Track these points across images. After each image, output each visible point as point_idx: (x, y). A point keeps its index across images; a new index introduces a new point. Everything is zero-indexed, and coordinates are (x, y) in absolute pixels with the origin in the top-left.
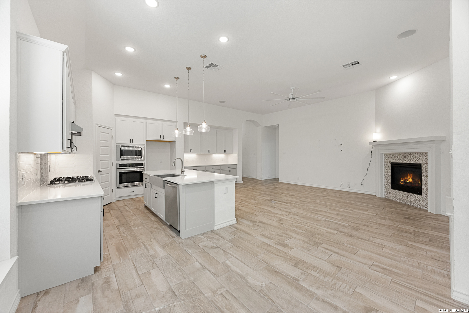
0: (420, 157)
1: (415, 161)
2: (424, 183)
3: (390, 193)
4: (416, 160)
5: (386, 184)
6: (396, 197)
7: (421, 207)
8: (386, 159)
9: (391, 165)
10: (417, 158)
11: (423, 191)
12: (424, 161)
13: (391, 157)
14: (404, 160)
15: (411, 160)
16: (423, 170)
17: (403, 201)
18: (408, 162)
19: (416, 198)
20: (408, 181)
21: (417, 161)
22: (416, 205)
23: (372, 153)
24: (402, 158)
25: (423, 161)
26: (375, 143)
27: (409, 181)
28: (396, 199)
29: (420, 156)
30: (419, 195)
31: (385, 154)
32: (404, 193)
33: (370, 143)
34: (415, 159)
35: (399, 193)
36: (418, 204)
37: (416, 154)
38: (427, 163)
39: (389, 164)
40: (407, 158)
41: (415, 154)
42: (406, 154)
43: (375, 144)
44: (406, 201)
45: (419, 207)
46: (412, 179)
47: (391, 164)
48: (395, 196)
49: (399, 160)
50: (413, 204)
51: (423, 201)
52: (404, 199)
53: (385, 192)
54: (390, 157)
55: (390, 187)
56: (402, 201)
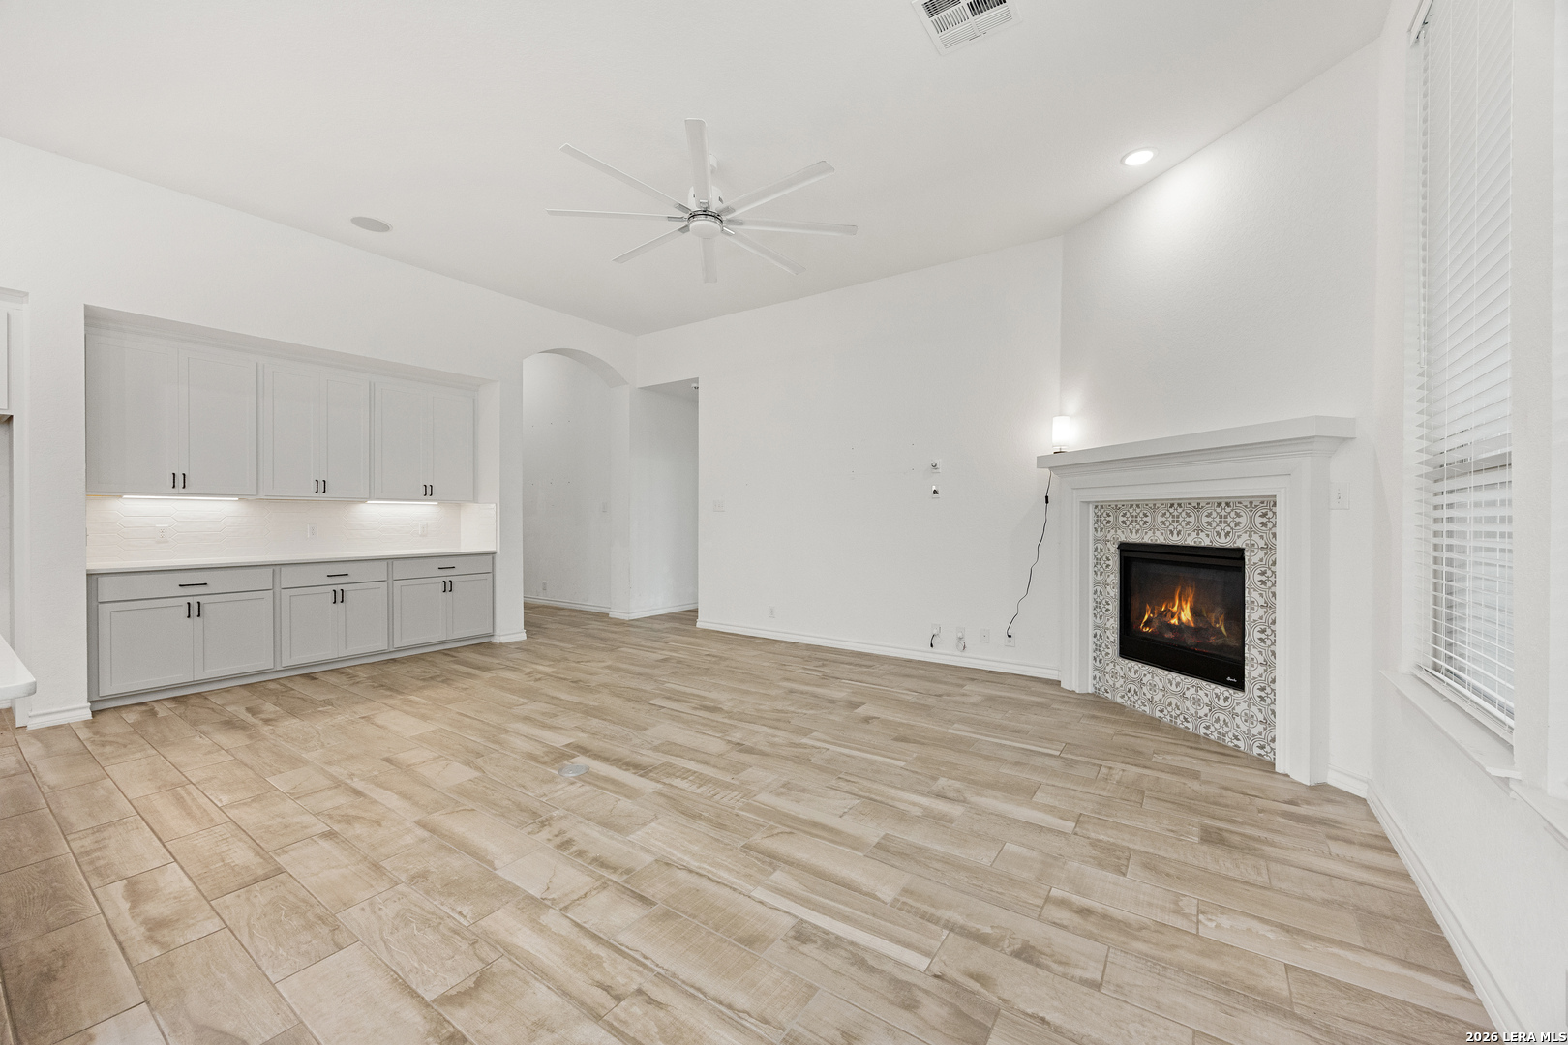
0: (1237, 519)
1: (1219, 534)
2: (1252, 634)
3: (1114, 675)
4: (1223, 534)
5: (1101, 637)
6: (1136, 692)
7: (1241, 744)
8: (1101, 530)
9: (1118, 552)
10: (1226, 522)
11: (1250, 674)
12: (1255, 537)
13: (1121, 519)
14: (1172, 532)
15: (1199, 531)
16: (1252, 577)
17: (1166, 712)
18: (1190, 541)
19: (1221, 702)
20: (1175, 621)
21: (1227, 534)
22: (1219, 733)
23: (1047, 502)
24: (1163, 523)
25: (1250, 536)
26: (1060, 461)
27: (1179, 619)
28: (1139, 702)
29: (1238, 515)
30: (1231, 691)
31: (1096, 507)
32: (1170, 677)
33: (1042, 461)
34: (1218, 529)
35: (1149, 677)
36: (1227, 729)
37: (1223, 505)
38: (1270, 548)
39: (1113, 548)
40: (1183, 524)
41: (1219, 504)
42: (1179, 505)
43: (1061, 464)
44: (1178, 712)
45: (1230, 744)
46: (1195, 612)
47: (1121, 551)
48: (1133, 687)
49: (1150, 533)
50: (1207, 727)
51: (1249, 718)
52: (1170, 705)
53: (1096, 669)
54: (1116, 518)
55: (1114, 650)
56: (1162, 711)
